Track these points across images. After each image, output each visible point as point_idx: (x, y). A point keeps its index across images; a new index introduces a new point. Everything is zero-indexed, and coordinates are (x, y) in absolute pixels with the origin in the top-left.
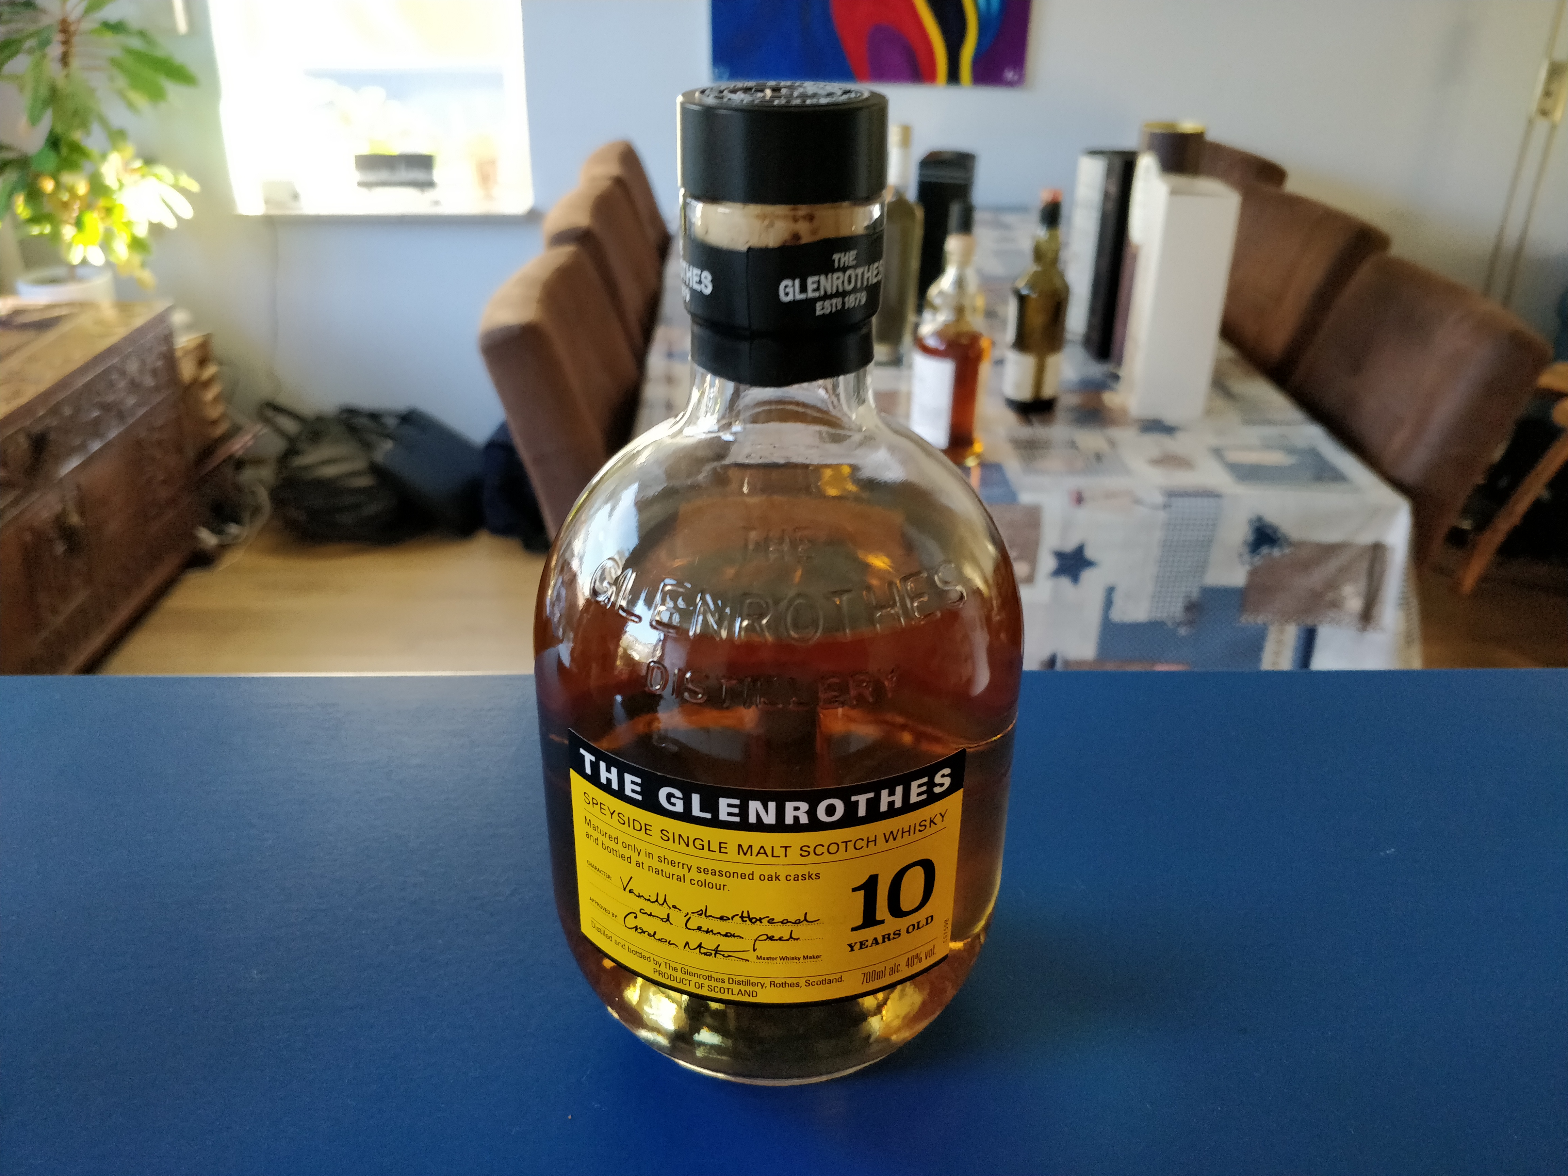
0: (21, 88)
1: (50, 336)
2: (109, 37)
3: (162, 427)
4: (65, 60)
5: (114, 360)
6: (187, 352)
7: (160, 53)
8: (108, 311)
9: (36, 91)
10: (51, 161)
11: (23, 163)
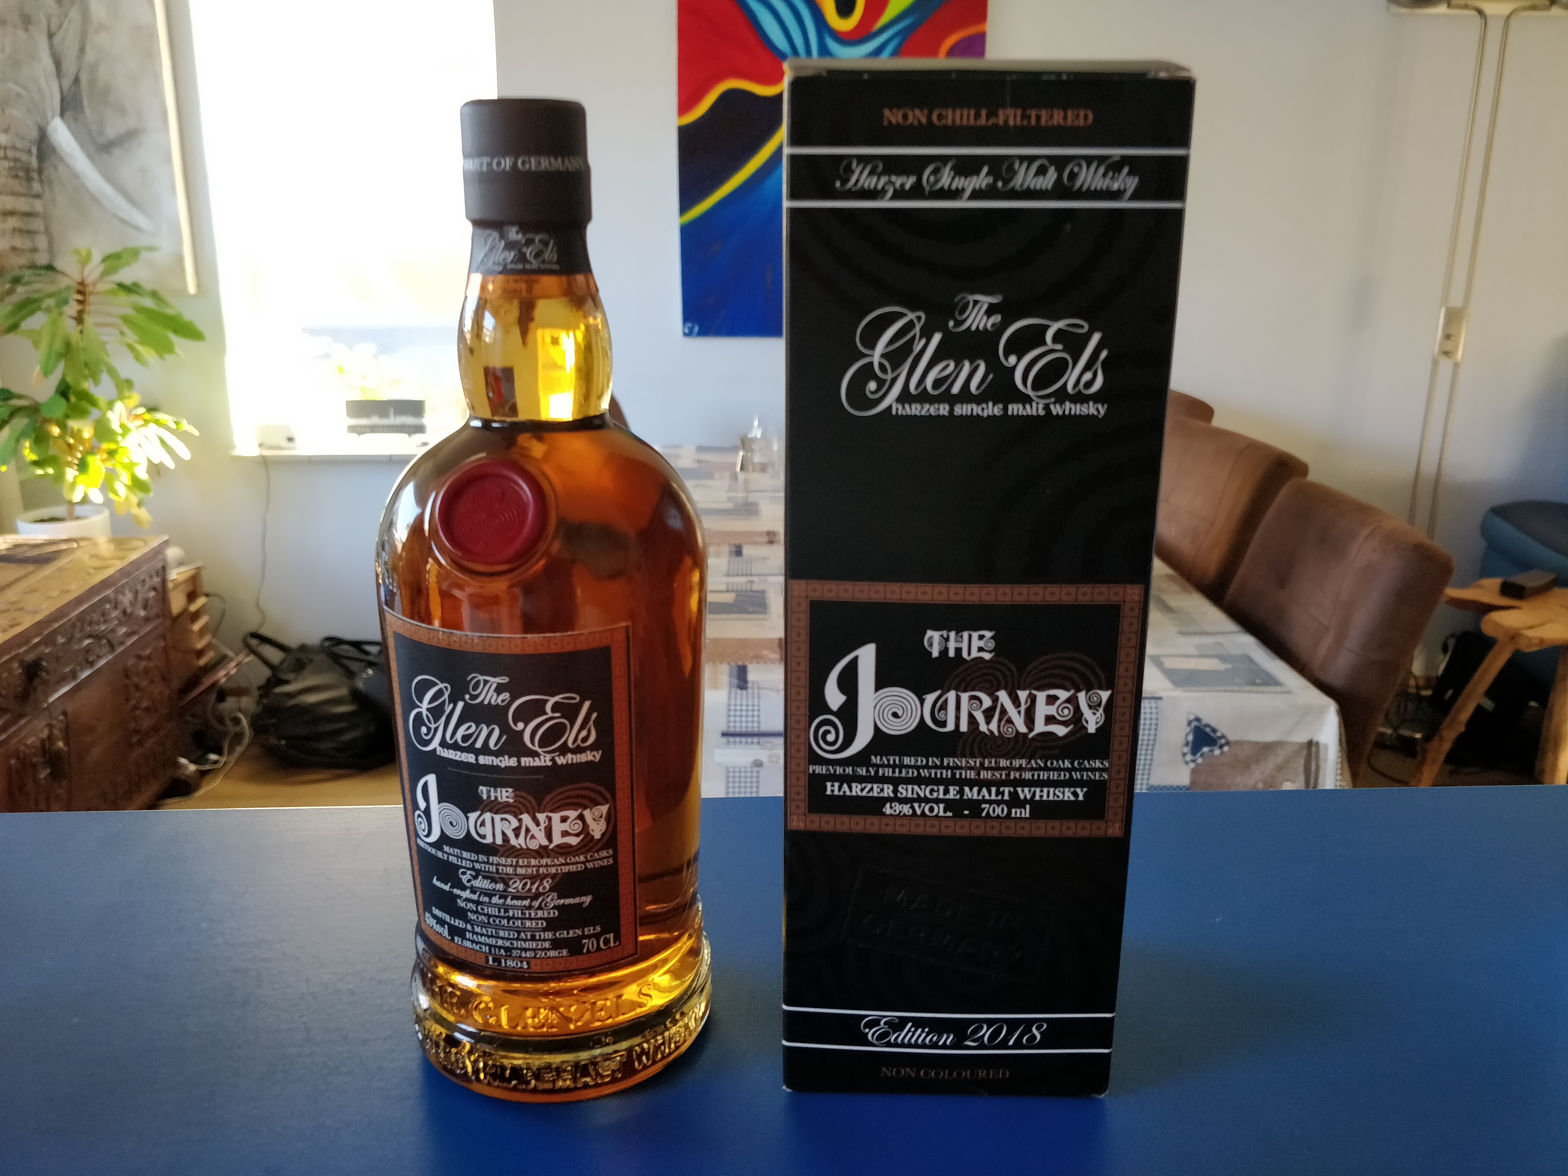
0: (36, 344)
1: (48, 570)
2: (123, 297)
3: (149, 658)
4: (79, 319)
5: (109, 592)
6: (177, 586)
7: (170, 311)
8: (105, 547)
9: (50, 346)
10: (60, 409)
11: (33, 410)
